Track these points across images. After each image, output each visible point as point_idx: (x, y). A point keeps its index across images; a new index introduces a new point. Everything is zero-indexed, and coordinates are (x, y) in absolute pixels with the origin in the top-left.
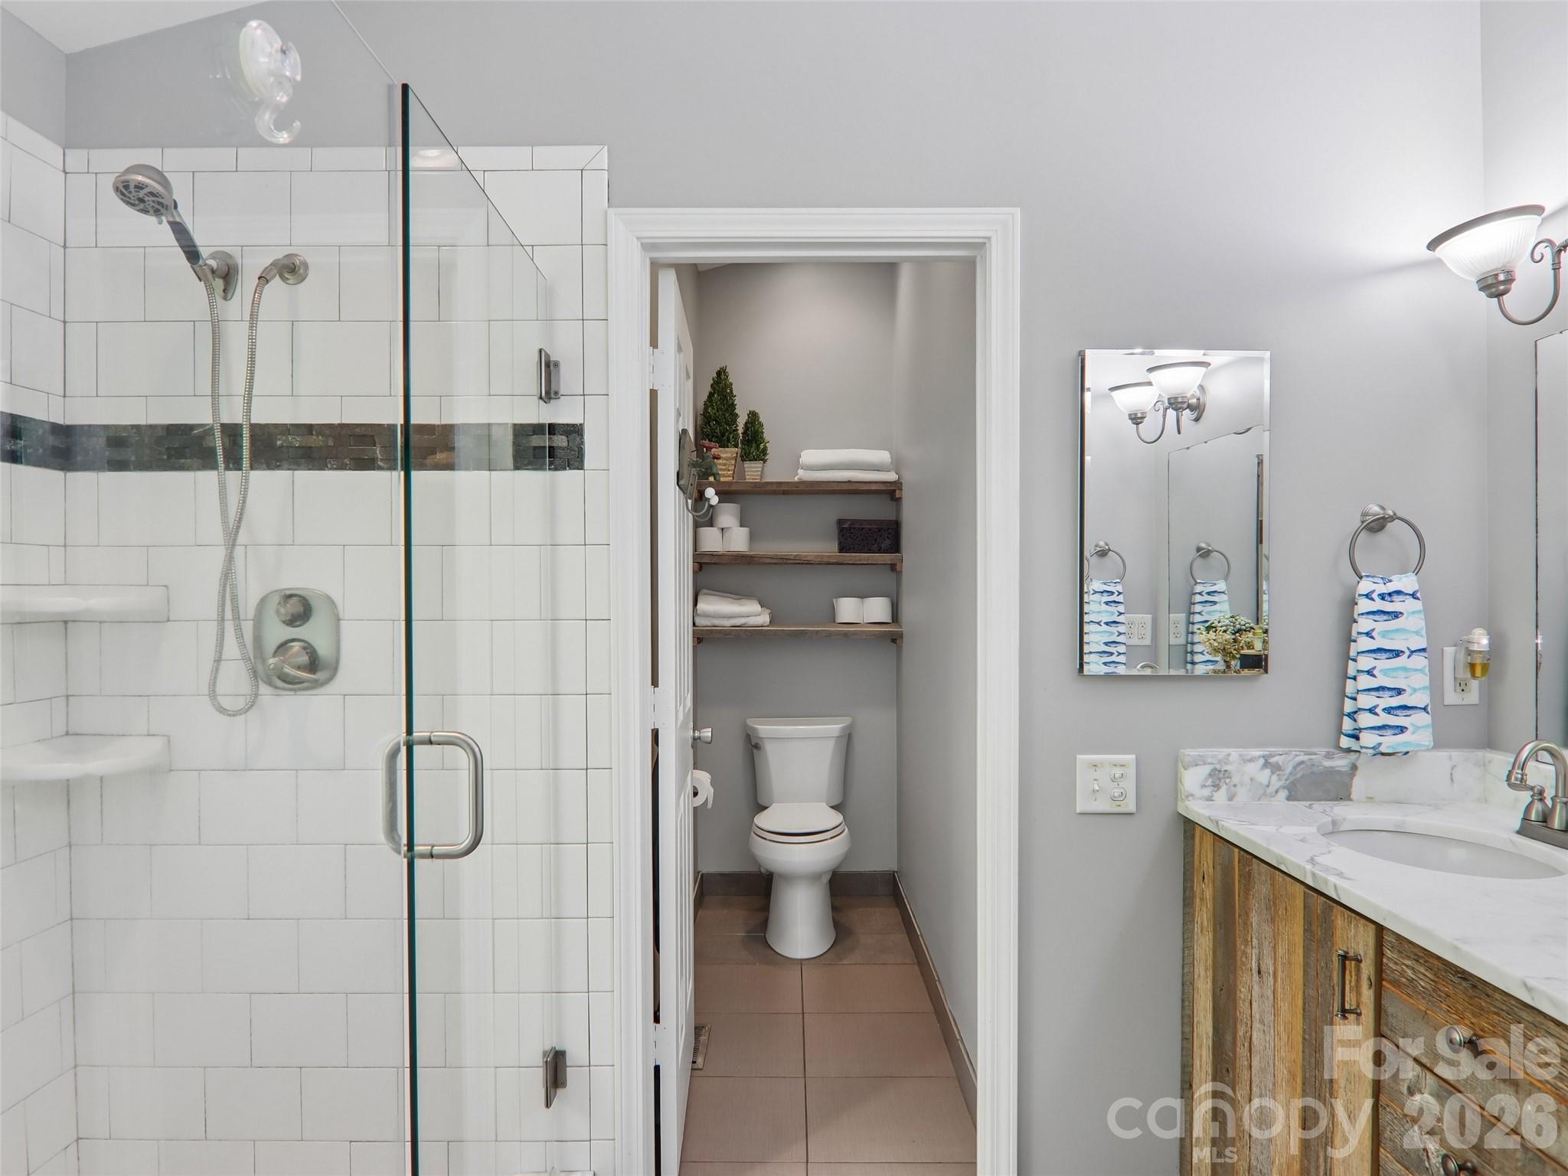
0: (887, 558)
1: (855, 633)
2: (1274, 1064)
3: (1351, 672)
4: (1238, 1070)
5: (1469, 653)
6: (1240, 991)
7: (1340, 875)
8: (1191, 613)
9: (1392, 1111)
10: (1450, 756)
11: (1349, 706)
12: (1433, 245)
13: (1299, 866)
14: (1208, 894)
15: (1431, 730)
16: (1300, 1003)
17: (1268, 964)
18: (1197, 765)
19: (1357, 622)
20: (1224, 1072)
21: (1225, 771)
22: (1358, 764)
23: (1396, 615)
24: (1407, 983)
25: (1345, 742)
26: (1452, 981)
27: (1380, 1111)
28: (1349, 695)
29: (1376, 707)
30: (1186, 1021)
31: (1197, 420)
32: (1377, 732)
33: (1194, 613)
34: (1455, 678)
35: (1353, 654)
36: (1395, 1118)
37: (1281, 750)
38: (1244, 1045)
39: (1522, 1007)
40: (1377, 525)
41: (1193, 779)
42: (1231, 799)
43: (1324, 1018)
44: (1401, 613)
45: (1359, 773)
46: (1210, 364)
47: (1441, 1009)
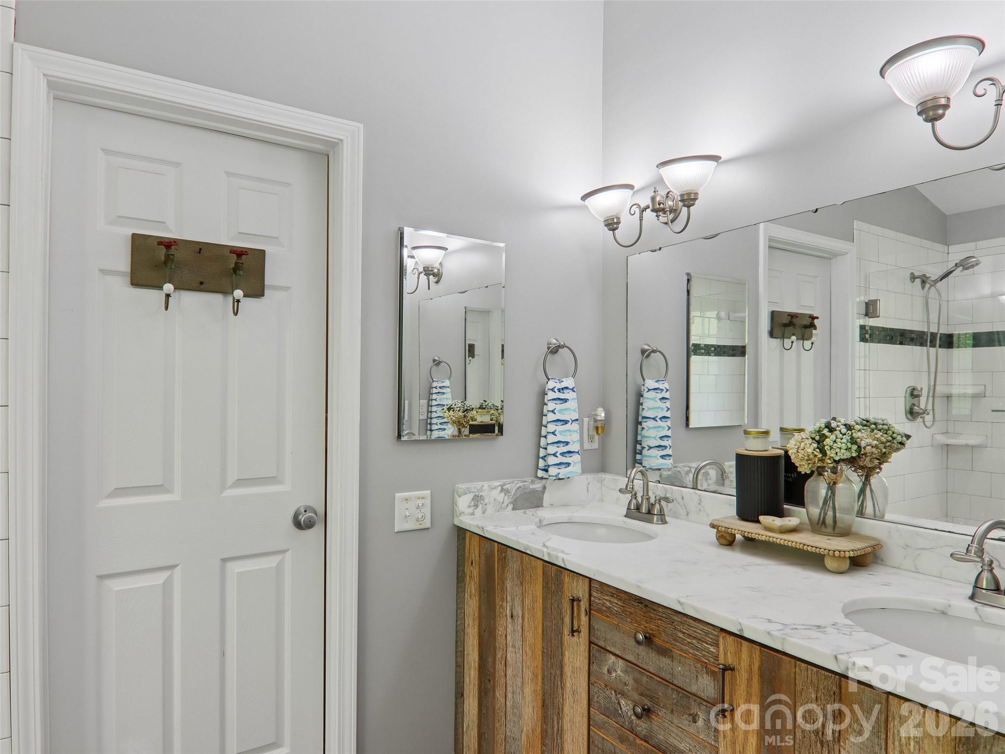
2: (522, 671)
3: (543, 433)
4: (497, 679)
5: (596, 421)
6: (499, 630)
7: (563, 552)
8: (430, 400)
9: (598, 685)
10: (587, 478)
11: (542, 453)
12: (585, 197)
13: (539, 550)
14: (475, 573)
15: (580, 464)
16: (540, 631)
17: (518, 611)
18: (466, 494)
19: (547, 405)
20: (487, 681)
21: (481, 496)
22: (546, 486)
23: (566, 400)
24: (606, 610)
25: (540, 473)
26: (633, 605)
27: (590, 687)
28: (542, 446)
29: (557, 452)
30: (459, 654)
31: (437, 282)
32: (557, 467)
33: (432, 400)
34: (588, 435)
35: (544, 422)
36: (600, 689)
37: (509, 481)
38: (501, 663)
39: (674, 614)
40: (554, 350)
41: (463, 503)
42: (484, 513)
43: (556, 638)
44: (568, 399)
45: (547, 491)
46: (447, 249)
47: (627, 621)
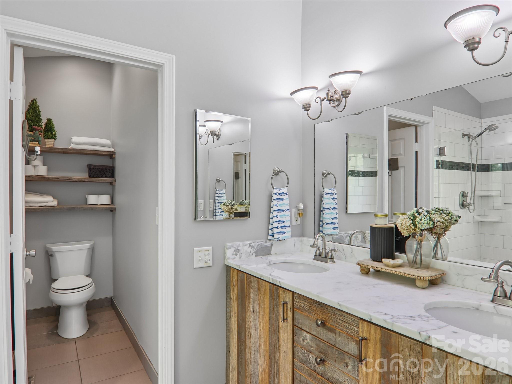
0: (109, 180)
1: (96, 208)
2: (259, 340)
3: (271, 216)
4: (246, 344)
5: (299, 210)
6: (247, 319)
7: (280, 278)
8: (215, 200)
9: (298, 347)
10: (294, 239)
11: (271, 227)
12: (292, 94)
13: (268, 277)
14: (236, 289)
15: (291, 232)
16: (268, 319)
17: (257, 309)
18: (231, 248)
19: (273, 202)
20: (241, 345)
21: (239, 249)
22: (273, 244)
23: (283, 199)
24: (302, 308)
25: (270, 237)
26: (315, 306)
27: (294, 348)
28: (271, 223)
29: (278, 226)
30: (228, 331)
31: (218, 139)
32: (278, 234)
34: (295, 217)
35: (272, 211)
36: (299, 349)
37: (253, 241)
38: (248, 336)
39: (337, 310)
40: (277, 174)
41: (229, 253)
42: (240, 258)
43: (276, 323)
44: (284, 199)
45: (273, 246)
46: (223, 122)
47: (312, 314)
